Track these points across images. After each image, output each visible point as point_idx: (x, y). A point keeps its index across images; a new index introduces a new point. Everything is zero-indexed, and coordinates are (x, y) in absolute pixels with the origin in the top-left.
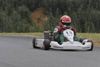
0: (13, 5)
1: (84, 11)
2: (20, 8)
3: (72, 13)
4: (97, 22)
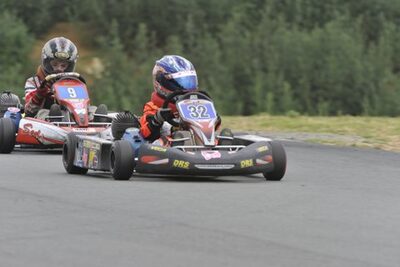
1: (248, 34)
3: (199, 41)
4: (300, 77)
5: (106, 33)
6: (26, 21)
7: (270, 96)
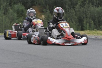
0: (8, 3)
1: (82, 8)
2: (16, 6)
3: (69, 10)
4: (96, 19)
5: (45, 8)
6: (24, 5)
7: (88, 24)
